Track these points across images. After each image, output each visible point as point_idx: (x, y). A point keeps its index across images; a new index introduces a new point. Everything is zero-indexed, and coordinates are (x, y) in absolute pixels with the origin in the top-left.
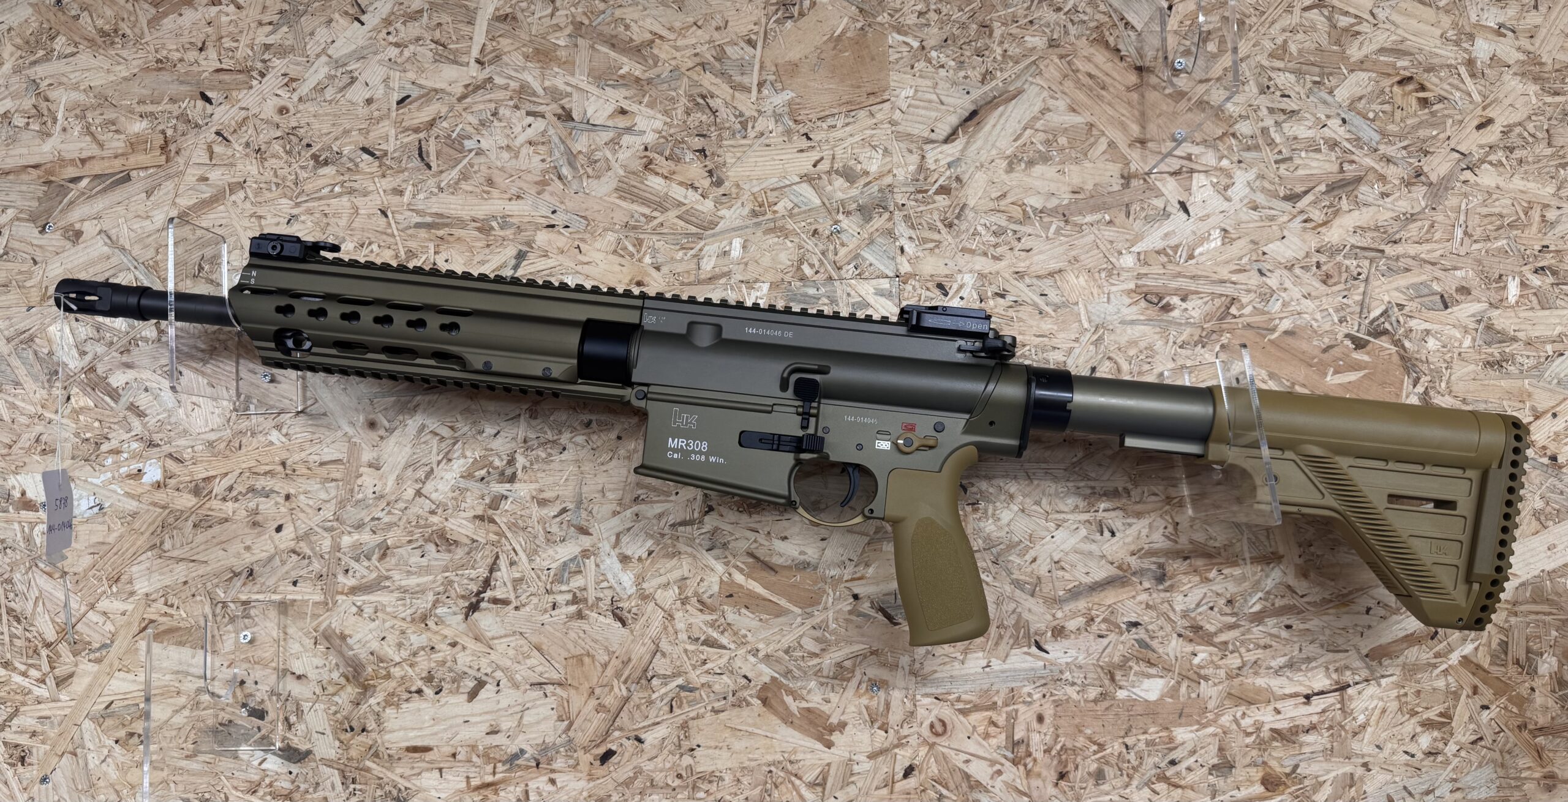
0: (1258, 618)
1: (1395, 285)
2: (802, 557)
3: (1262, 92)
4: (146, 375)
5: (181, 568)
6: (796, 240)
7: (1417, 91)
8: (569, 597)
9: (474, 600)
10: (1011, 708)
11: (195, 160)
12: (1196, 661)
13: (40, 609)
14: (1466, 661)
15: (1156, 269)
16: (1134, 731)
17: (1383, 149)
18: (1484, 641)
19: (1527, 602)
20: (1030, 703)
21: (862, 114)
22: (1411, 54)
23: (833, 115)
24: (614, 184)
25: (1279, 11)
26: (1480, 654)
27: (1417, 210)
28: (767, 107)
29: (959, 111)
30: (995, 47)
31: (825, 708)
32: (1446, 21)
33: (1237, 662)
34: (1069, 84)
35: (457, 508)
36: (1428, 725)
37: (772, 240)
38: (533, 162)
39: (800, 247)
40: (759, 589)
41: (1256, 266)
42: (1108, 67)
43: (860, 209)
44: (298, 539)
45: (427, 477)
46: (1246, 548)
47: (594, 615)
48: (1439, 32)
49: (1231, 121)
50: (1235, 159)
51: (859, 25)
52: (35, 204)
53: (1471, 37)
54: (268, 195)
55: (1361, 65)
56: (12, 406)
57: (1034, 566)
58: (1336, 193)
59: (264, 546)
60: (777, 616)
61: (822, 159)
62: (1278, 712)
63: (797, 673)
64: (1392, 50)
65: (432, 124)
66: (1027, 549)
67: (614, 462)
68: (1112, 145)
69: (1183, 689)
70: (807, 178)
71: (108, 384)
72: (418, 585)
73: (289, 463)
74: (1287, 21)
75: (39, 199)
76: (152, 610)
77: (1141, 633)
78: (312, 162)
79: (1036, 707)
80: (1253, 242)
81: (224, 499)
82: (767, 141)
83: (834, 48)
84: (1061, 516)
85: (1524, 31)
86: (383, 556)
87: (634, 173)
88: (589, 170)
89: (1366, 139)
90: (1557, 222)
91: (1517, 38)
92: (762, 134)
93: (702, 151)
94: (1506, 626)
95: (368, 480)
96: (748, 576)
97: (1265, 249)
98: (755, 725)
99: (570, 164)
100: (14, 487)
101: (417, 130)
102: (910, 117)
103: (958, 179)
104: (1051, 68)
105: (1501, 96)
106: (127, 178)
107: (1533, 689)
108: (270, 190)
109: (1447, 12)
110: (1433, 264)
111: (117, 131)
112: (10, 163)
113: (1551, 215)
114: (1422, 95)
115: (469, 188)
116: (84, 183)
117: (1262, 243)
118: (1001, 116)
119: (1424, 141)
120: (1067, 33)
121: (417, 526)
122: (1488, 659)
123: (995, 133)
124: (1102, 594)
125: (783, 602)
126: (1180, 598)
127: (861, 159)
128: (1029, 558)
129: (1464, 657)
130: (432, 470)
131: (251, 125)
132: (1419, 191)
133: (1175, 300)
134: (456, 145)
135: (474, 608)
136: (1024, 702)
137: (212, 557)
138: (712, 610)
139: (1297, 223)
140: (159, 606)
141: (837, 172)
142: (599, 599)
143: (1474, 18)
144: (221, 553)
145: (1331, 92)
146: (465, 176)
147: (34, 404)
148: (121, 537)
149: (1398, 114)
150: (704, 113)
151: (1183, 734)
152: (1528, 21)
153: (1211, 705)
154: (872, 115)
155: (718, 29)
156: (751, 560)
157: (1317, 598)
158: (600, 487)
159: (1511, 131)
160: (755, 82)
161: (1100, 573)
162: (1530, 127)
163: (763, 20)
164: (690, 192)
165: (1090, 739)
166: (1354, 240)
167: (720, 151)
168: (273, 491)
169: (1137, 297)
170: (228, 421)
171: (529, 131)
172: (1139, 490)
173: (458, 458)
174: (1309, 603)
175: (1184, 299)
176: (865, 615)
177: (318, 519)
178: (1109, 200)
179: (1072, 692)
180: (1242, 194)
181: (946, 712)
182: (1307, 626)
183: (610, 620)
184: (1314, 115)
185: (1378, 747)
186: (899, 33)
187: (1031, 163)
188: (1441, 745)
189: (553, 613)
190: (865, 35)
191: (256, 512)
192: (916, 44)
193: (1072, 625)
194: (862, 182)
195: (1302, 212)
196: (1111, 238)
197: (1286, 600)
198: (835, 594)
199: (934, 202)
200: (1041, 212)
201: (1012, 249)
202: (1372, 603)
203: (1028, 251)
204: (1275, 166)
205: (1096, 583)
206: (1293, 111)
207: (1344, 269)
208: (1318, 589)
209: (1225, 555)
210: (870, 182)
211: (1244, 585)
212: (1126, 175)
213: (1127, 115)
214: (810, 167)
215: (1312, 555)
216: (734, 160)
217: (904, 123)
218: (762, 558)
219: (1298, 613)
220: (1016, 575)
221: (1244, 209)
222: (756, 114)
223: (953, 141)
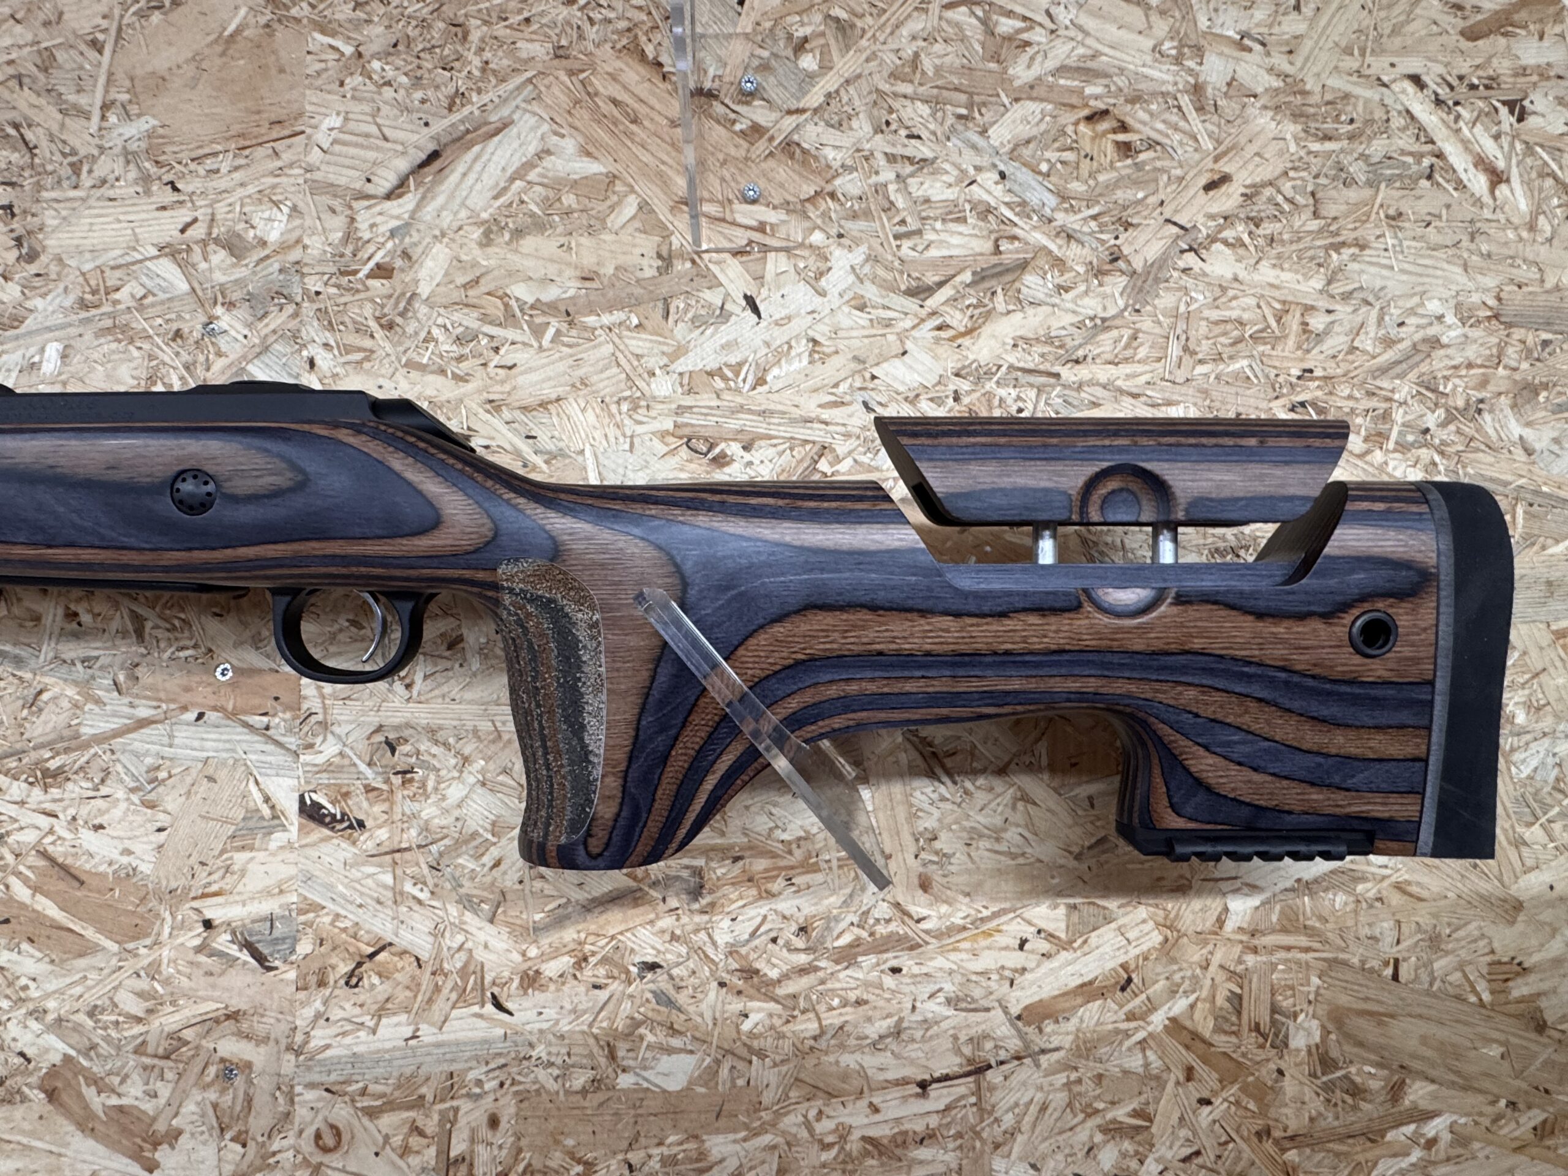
0: (848, 956)
2: (125, 860)
3: (878, 130)
6: (146, 346)
7: (1115, 131)
10: (447, 1105)
12: (746, 1026)
14: (1175, 1026)
15: (707, 399)
16: (643, 1141)
17: (1061, 218)
18: (1204, 993)
19: (1273, 931)
20: (478, 1097)
21: (260, 152)
22: (1107, 76)
23: (215, 154)
25: (908, 8)
26: (1197, 1015)
27: (1112, 311)
28: (114, 140)
29: (412, 150)
30: (470, 56)
31: (148, 1106)
32: (1161, 27)
33: (813, 1027)
34: (583, 115)
36: (1113, 1130)
37: (109, 346)
39: (151, 357)
40: (52, 911)
41: (860, 397)
42: (643, 90)
43: (249, 298)
48: (1150, 43)
49: (830, 173)
50: (834, 232)
51: (263, 20)
53: (1199, 52)
55: (1030, 91)
58: (986, 285)
60: (81, 955)
61: (195, 220)
62: (876, 1110)
63: (104, 1048)
64: (1078, 69)
66: (490, 844)
69: (724, 1072)
70: (168, 250)
74: (917, 24)
77: (661, 980)
79: (487, 1102)
80: (856, 358)
82: (111, 193)
83: (223, 54)
85: (1280, 43)
89: (1035, 203)
90: (1327, 332)
91: (1268, 54)
92: (104, 182)
93: (8, 208)
94: (1240, 968)
96: (36, 889)
97: (876, 371)
98: (32, 1134)
102: (333, 159)
103: (406, 255)
104: (556, 90)
105: (1243, 140)
107: (1280, 1072)
109: (1163, 13)
110: (1135, 396)
113: (1317, 323)
114: (1121, 137)
117: (871, 360)
118: (476, 159)
119: (1125, 208)
120: (581, 37)
122: (1211, 1024)
123: (465, 186)
124: (602, 919)
125: (90, 933)
126: (726, 923)
127: (256, 221)
128: (488, 860)
129: (1173, 1020)
132: (1116, 283)
133: (734, 449)
136: (469, 1095)
139: (926, 332)
141: (217, 241)
143: (1203, 23)
145: (983, 132)
149: (1085, 165)
150: (15, 149)
151: (719, 1145)
152: (1285, 28)
153: (767, 1098)
154: (275, 154)
155: (47, 24)
156: (42, 863)
157: (944, 924)
159: (1257, 193)
160: (98, 103)
161: (599, 886)
162: (1287, 187)
163: (117, 12)
165: (571, 1155)
166: (1014, 358)
167: (36, 208)
169: (674, 442)
174: (927, 932)
175: (745, 448)
176: (221, 954)
178: (637, 291)
179: (545, 1077)
180: (842, 286)
181: (342, 1113)
182: (924, 970)
184: (957, 166)
185: (1033, 1166)
186: (323, 32)
187: (518, 233)
188: (1134, 1164)
190: (271, 35)
192: (348, 50)
193: (551, 969)
194: (256, 255)
195: (934, 313)
196: (639, 351)
197: (893, 927)
198: (174, 917)
199: (367, 289)
200: (532, 307)
201: (484, 365)
202: (1029, 932)
203: (510, 368)
204: (894, 243)
205: (594, 900)
206: (924, 160)
207: (996, 402)
208: (944, 909)
209: (798, 854)
210: (267, 257)
211: (826, 902)
212: (665, 254)
213: (670, 161)
214: (177, 233)
215: (937, 853)
216: (56, 222)
217: (323, 167)
218: (60, 860)
219: (912, 948)
220: (468, 888)
221: (846, 309)
222: (96, 152)
223: (400, 196)
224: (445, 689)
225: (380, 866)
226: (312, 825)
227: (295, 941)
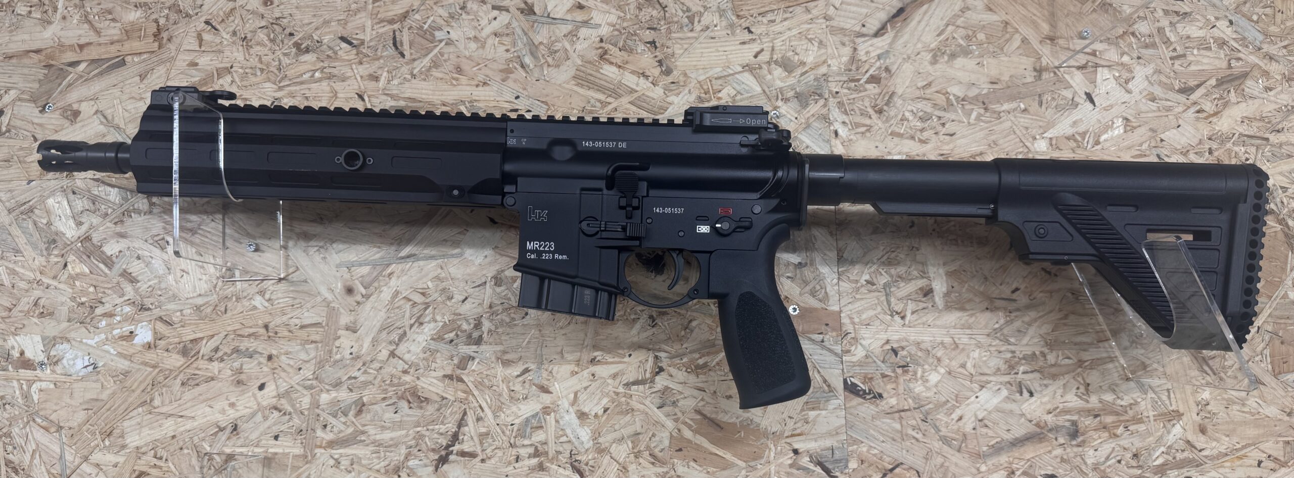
0: (1161, 471)
1: (1279, 169)
2: (746, 415)
4: (138, 244)
5: (170, 422)
8: (531, 450)
9: (443, 453)
11: (185, 47)
13: (37, 461)
15: (1066, 153)
17: (1266, 48)
21: (799, 10)
23: (773, 11)
24: (572, 72)
28: (713, 3)
29: (887, 8)
35: (428, 368)
38: (497, 52)
40: (706, 443)
41: (1154, 152)
43: (798, 96)
44: (279, 396)
45: (400, 340)
46: (1149, 406)
47: (554, 467)
49: (1130, 21)
50: (1135, 55)
52: (36, 85)
54: (253, 79)
56: (13, 272)
57: (961, 423)
58: (1225, 86)
59: (246, 403)
60: (724, 469)
61: (762, 50)
65: (405, 16)
66: (954, 408)
67: (572, 326)
68: (1024, 41)
70: (748, 68)
71: (103, 252)
72: (392, 439)
73: (271, 325)
75: (40, 81)
76: (142, 462)
78: (294, 50)
80: (1152, 130)
81: (211, 360)
82: (712, 34)
84: (984, 378)
86: (360, 412)
87: (590, 62)
88: (550, 60)
89: (1250, 39)
92: (708, 28)
93: (653, 43)
95: (346, 342)
96: (696, 432)
97: (1162, 136)
99: (532, 54)
100: (13, 348)
101: (391, 22)
102: (843, 13)
103: (887, 69)
106: (123, 63)
108: (255, 75)
111: (113, 20)
112: (14, 48)
115: (440, 75)
116: (82, 66)
117: (1160, 130)
118: (923, 14)
121: (392, 384)
123: (920, 28)
124: (1022, 449)
125: (728, 456)
126: (1091, 452)
127: (798, 51)
128: (955, 416)
130: (405, 333)
131: (238, 15)
134: (428, 36)
135: (443, 460)
137: (199, 412)
138: (663, 463)
139: (1190, 114)
140: (149, 458)
141: (776, 62)
142: (559, 452)
144: (209, 409)
146: (435, 64)
147: (33, 271)
148: (114, 393)
149: (1279, 18)
150: (654, 7)
154: (808, 11)
156: (698, 417)
157: (1215, 452)
158: (559, 349)
161: (1019, 431)
164: (642, 80)
166: (1243, 129)
167: (669, 43)
168: (256, 352)
170: (215, 287)
171: (495, 23)
172: (1054, 353)
173: (429, 322)
174: (1206, 457)
176: (804, 468)
177: (297, 378)
178: (1023, 90)
180: (1141, 87)
183: (569, 472)
184: (1204, 17)
187: (953, 56)
189: (517, 465)
191: (240, 371)
194: (799, 71)
195: (1195, 103)
196: (1026, 125)
197: (1186, 454)
198: (776, 449)
199: (866, 90)
200: (963, 100)
201: (936, 133)
202: (1263, 457)
203: (952, 135)
204: (1170, 62)
205: (1016, 439)
206: (1186, 13)
207: (1233, 154)
208: (1214, 444)
209: (1131, 413)
210: (806, 72)
211: (1148, 440)
212: (1038, 68)
213: (1038, 14)
214: (752, 58)
215: (1209, 413)
216: (682, 51)
217: (837, 19)
218: (708, 415)
219: (1197, 466)
220: (944, 431)
221: (1144, 100)
222: (702, 10)
223: (883, 35)
224: (924, 319)
225: (893, 419)
226: (852, 396)
227: (847, 461)
